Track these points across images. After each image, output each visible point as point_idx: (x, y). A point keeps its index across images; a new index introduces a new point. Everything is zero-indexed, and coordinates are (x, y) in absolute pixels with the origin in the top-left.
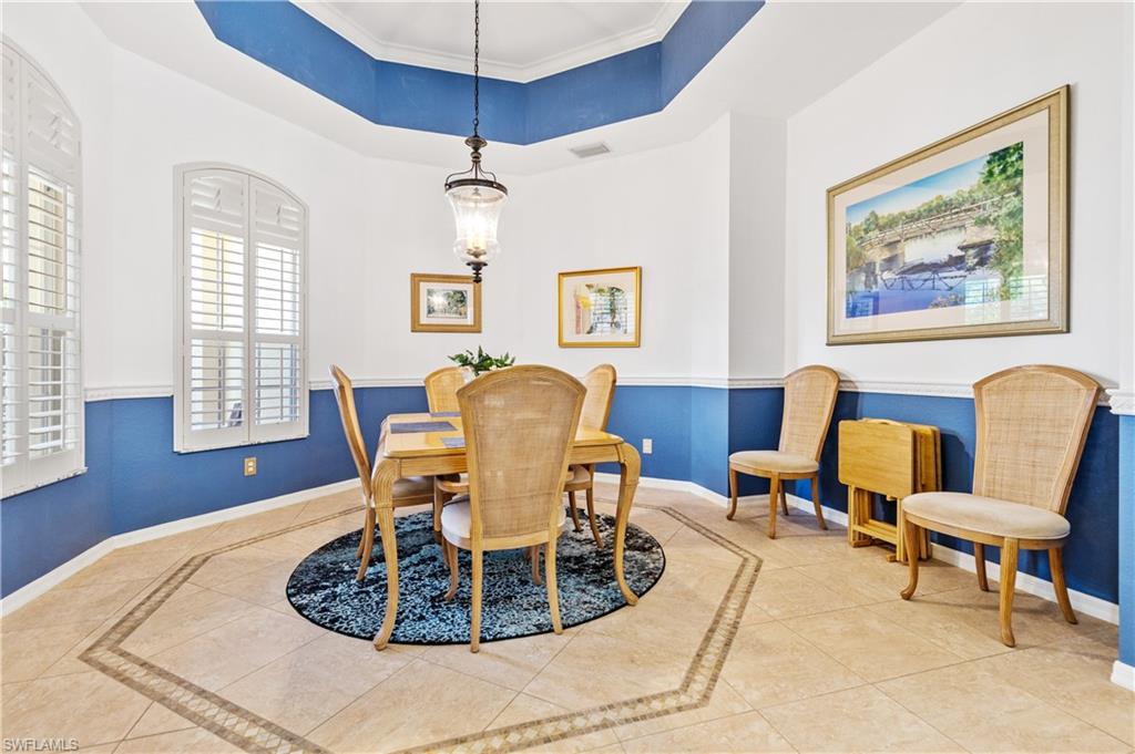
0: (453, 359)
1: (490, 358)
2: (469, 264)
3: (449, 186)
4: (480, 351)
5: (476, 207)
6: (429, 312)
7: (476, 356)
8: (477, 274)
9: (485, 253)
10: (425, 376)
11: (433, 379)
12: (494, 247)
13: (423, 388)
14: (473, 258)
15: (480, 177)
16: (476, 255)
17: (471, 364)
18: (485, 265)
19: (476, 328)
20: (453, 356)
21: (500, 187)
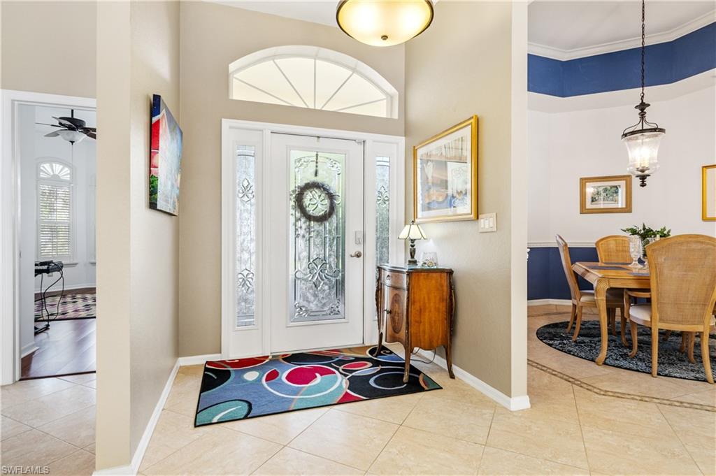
0: (625, 231)
1: (652, 230)
2: (637, 176)
3: (625, 135)
4: (644, 226)
5: (643, 143)
6: (593, 201)
7: (641, 228)
8: (643, 182)
9: (649, 169)
10: (595, 241)
11: (602, 242)
12: (655, 164)
13: (595, 249)
14: (640, 173)
15: (646, 127)
16: (643, 171)
17: (638, 234)
18: (649, 175)
19: (628, 209)
20: (625, 229)
21: (662, 130)
